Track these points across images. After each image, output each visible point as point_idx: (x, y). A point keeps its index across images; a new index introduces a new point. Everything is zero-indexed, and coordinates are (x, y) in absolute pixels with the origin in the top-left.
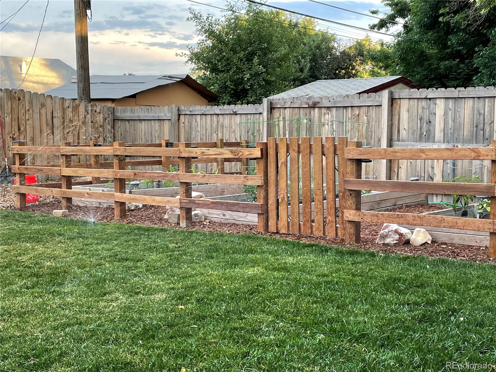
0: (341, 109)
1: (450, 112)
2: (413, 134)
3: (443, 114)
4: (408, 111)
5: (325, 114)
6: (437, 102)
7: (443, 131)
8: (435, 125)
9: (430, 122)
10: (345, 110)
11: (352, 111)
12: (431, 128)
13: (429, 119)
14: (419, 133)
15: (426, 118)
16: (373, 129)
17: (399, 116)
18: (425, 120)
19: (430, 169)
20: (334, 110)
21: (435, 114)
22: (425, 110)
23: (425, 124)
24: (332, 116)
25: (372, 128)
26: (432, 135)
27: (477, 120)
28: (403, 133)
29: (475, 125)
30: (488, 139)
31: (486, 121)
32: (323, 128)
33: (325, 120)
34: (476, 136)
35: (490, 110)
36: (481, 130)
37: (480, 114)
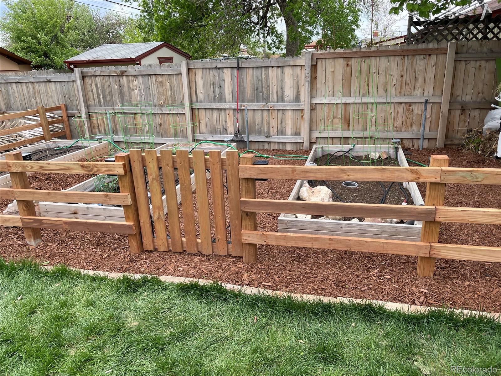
0: (146, 77)
1: (236, 79)
2: (208, 96)
3: (230, 80)
4: (202, 78)
5: (132, 81)
6: (225, 71)
7: (231, 94)
8: (224, 89)
9: (221, 87)
10: (149, 77)
11: (156, 78)
12: (222, 92)
13: (220, 84)
14: (212, 95)
16: (176, 93)
17: (195, 82)
18: (216, 85)
19: (224, 123)
20: (140, 77)
21: (224, 80)
22: (216, 77)
23: (217, 89)
24: (139, 83)
25: (174, 92)
26: (223, 97)
27: (256, 84)
28: (201, 96)
29: (255, 89)
30: (267, 100)
31: (263, 85)
32: (132, 93)
33: (133, 86)
34: (257, 97)
35: (266, 77)
36: (260, 92)
37: (259, 80)
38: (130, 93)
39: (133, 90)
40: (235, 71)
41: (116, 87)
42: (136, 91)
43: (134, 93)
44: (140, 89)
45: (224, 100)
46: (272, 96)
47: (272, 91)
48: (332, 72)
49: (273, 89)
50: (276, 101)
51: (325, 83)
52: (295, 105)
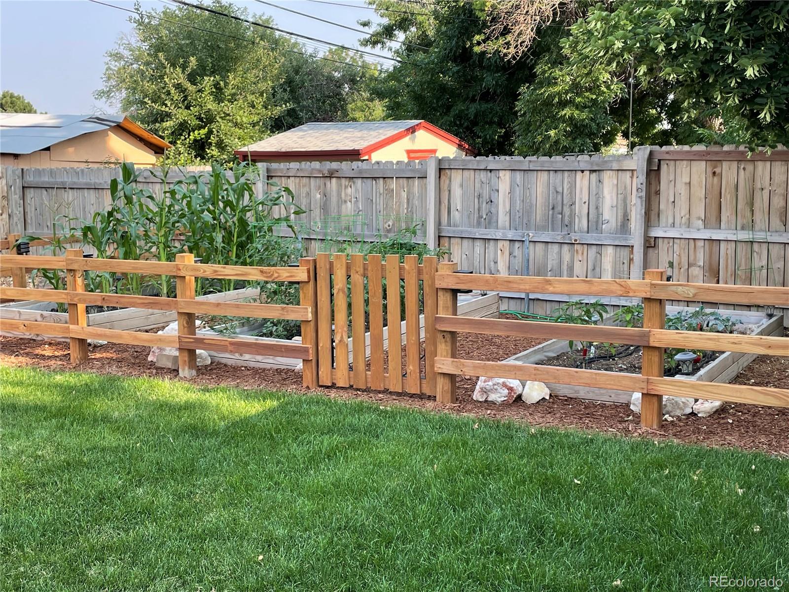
0: (369, 181)
1: (517, 189)
2: (469, 217)
3: (508, 190)
4: (462, 186)
5: (346, 187)
6: (500, 175)
7: (508, 214)
8: (497, 206)
9: (491, 202)
10: (374, 182)
11: (385, 183)
12: (493, 210)
14: (476, 215)
15: (486, 196)
16: (414, 208)
17: (449, 191)
18: (484, 199)
19: (492, 263)
20: (359, 181)
21: (498, 191)
22: (484, 185)
23: (484, 204)
24: (357, 190)
25: (412, 207)
26: (495, 218)
27: (553, 200)
28: (456, 215)
29: (551, 207)
30: (569, 226)
31: (565, 202)
32: (344, 206)
33: (346, 195)
34: (553, 221)
35: (570, 187)
36: (559, 214)
37: (557, 192)
38: (339, 207)
39: (345, 202)
40: (518, 175)
41: (318, 196)
42: (349, 203)
43: (347, 208)
44: (357, 201)
45: (494, 224)
46: (580, 221)
47: (580, 212)
48: (686, 183)
49: (581, 209)
50: (586, 229)
51: (674, 202)
52: (620, 238)
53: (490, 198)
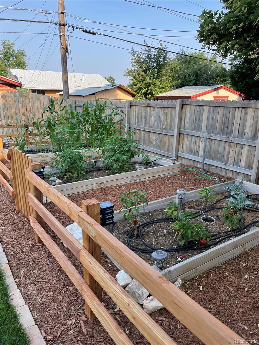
1: (211, 115)
2: (191, 126)
3: (207, 115)
4: (190, 112)
5: (152, 111)
6: (205, 108)
7: (206, 126)
8: (202, 122)
10: (161, 109)
11: (164, 109)
12: (200, 124)
14: (194, 125)
15: (198, 117)
18: (198, 119)
19: (198, 147)
20: (156, 108)
21: (203, 115)
22: (198, 113)
24: (155, 112)
26: (200, 127)
27: (224, 121)
28: (187, 124)
29: (223, 124)
30: (230, 134)
31: (229, 122)
32: (151, 118)
33: (152, 114)
34: (223, 131)
35: (233, 115)
36: (226, 128)
37: (226, 117)
38: (150, 118)
39: (152, 116)
40: (212, 108)
41: (144, 114)
42: (152, 117)
43: (152, 118)
44: (155, 117)
45: (200, 130)
46: (235, 132)
47: (235, 128)
49: (236, 126)
50: (237, 136)
52: (251, 142)
53: (200, 118)
